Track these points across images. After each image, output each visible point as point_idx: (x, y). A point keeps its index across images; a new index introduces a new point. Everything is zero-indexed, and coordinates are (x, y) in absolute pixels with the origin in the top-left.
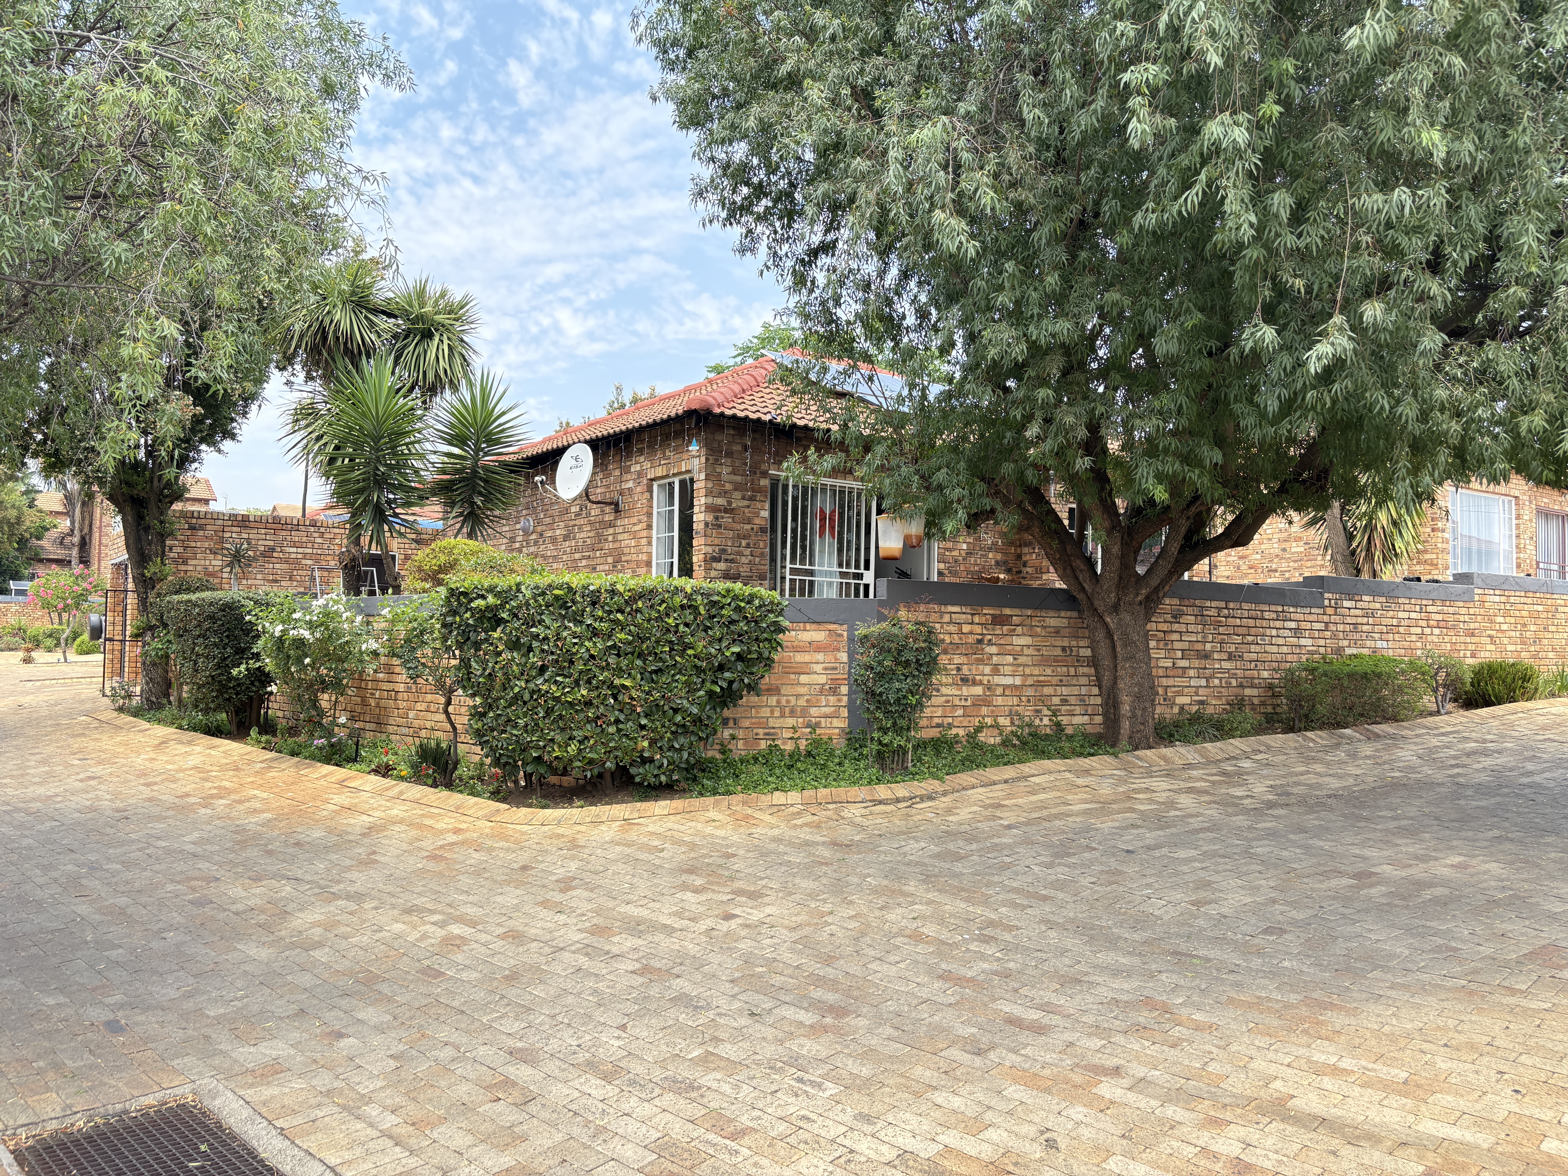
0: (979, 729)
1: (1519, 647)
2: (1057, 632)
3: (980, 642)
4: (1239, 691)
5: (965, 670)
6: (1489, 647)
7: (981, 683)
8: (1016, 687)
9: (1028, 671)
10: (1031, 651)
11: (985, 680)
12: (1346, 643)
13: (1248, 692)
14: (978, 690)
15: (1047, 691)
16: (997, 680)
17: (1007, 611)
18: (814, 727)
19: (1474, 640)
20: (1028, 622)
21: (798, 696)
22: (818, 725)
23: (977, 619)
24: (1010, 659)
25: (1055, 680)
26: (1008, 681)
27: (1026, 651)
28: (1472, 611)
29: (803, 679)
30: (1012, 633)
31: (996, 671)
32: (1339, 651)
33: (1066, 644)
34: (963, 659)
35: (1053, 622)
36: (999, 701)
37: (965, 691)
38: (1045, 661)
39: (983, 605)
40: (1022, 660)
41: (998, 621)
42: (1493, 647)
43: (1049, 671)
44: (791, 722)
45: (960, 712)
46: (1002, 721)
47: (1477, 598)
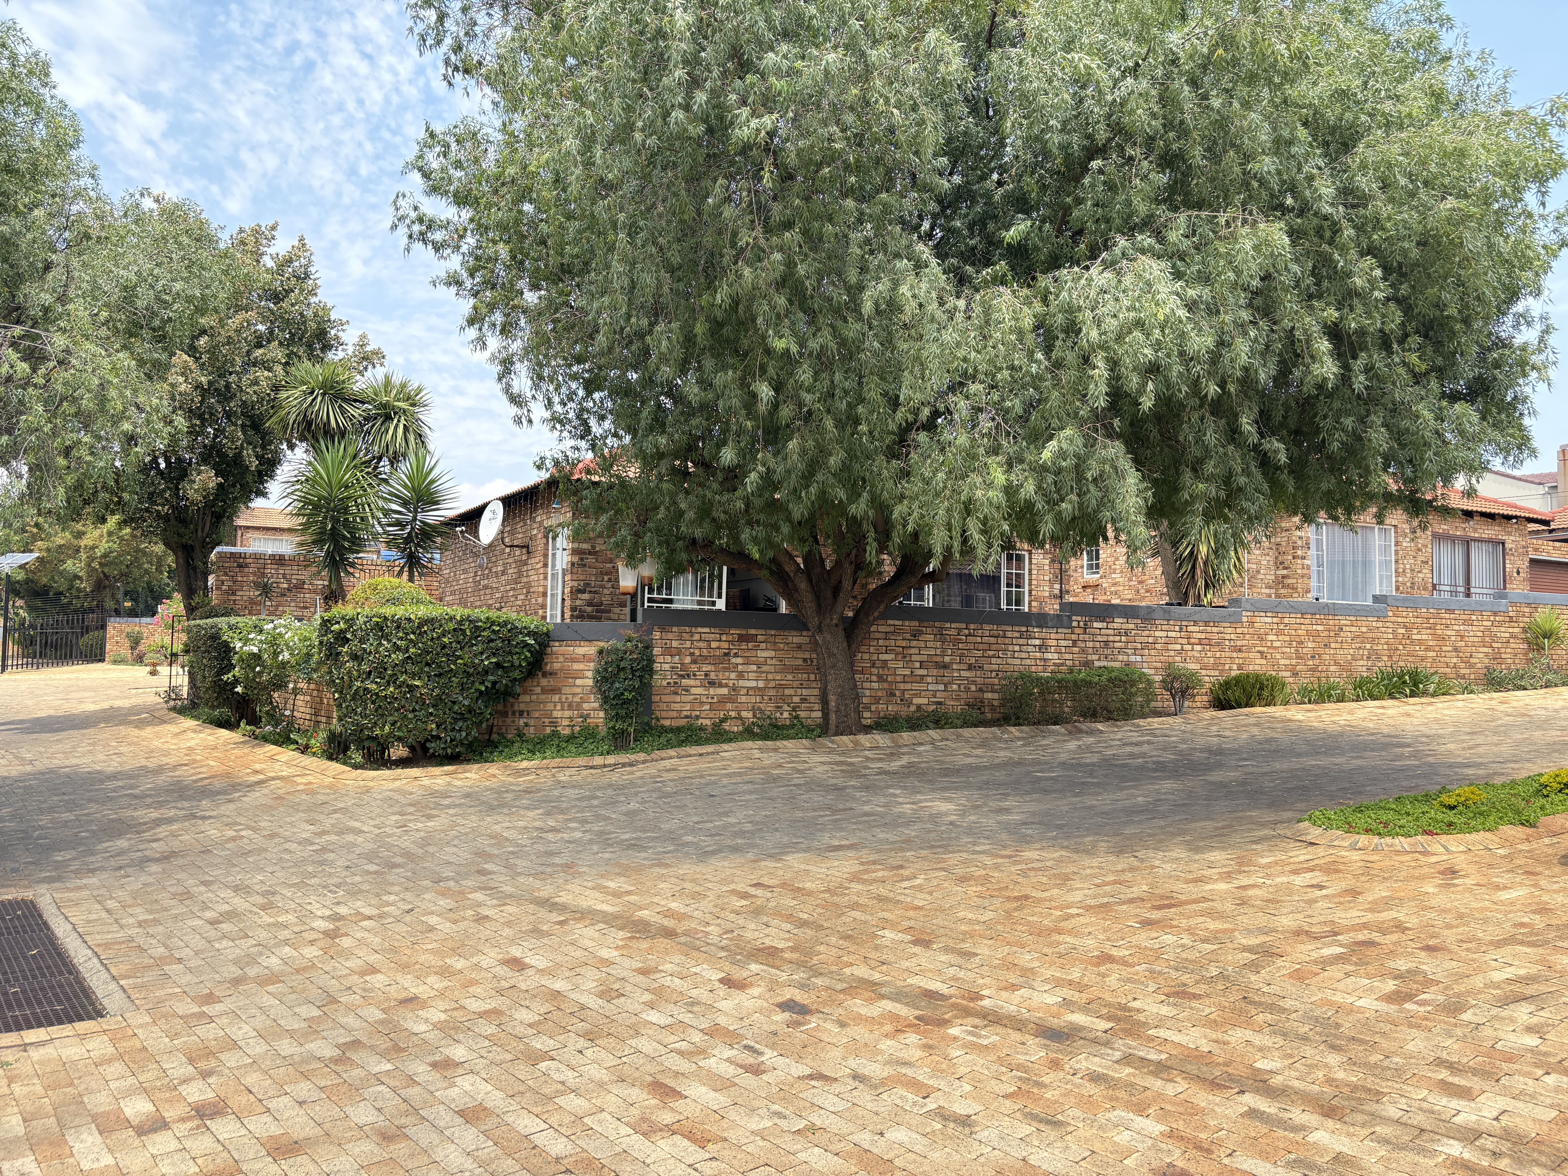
0: (723, 720)
1: (1294, 662)
2: (799, 647)
3: (726, 654)
4: (980, 695)
5: (713, 676)
6: (1258, 661)
7: (726, 686)
8: (759, 689)
9: (770, 677)
10: (774, 662)
11: (731, 683)
12: (1095, 657)
13: (989, 695)
14: (724, 691)
15: (787, 692)
16: (741, 683)
17: (753, 632)
18: (585, 717)
19: (1240, 655)
20: (772, 639)
21: (574, 694)
22: (588, 716)
23: (724, 638)
24: (754, 667)
25: (796, 684)
26: (753, 684)
27: (769, 662)
28: (1239, 631)
29: (579, 682)
30: (756, 648)
31: (741, 676)
32: (1087, 664)
33: (807, 656)
34: (709, 668)
35: (796, 640)
36: (744, 699)
37: (712, 691)
38: (786, 669)
39: (730, 627)
40: (764, 668)
41: (742, 638)
42: (1264, 662)
43: (790, 677)
44: (567, 713)
45: (707, 707)
46: (744, 714)
47: (1245, 619)
